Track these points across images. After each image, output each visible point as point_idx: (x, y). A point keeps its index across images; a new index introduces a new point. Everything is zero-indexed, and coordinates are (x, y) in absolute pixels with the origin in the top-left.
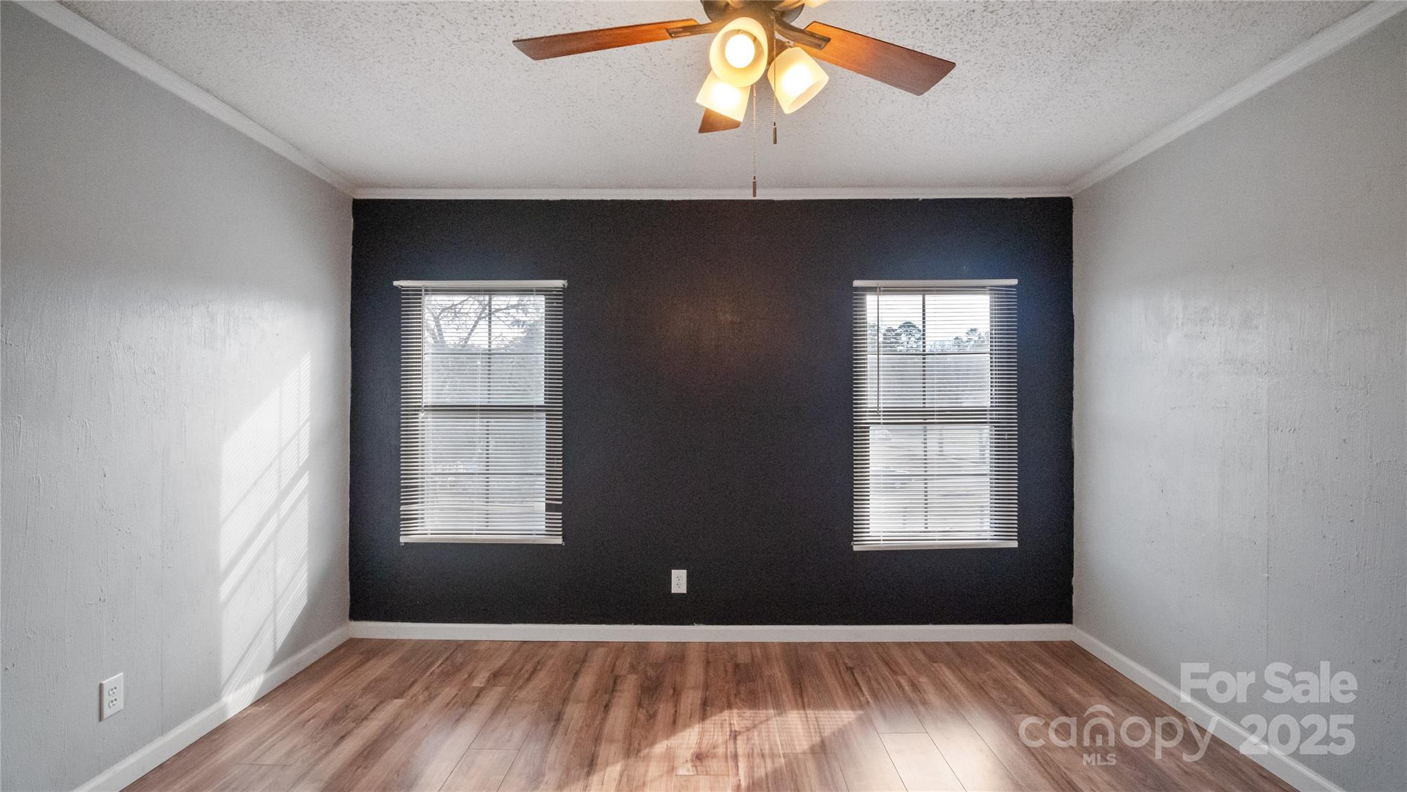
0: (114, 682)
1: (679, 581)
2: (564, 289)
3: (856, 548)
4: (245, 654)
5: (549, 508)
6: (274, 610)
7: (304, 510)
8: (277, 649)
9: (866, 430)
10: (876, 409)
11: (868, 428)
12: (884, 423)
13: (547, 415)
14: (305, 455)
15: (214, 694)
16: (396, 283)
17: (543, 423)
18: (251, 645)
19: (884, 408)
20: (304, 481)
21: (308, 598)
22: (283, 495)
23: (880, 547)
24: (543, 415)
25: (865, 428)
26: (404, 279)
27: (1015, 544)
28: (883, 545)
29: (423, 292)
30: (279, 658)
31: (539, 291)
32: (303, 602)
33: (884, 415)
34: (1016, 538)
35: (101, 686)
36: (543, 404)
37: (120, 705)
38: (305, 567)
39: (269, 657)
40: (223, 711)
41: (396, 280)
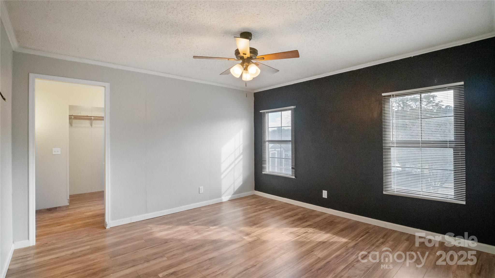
0: (202, 188)
1: (325, 194)
2: (295, 108)
3: (384, 193)
4: (227, 190)
5: (292, 168)
6: (234, 183)
7: (241, 163)
8: (235, 191)
9: (389, 149)
10: (392, 141)
11: (390, 148)
12: (396, 147)
13: (292, 143)
14: (241, 151)
15: (220, 196)
16: (260, 111)
17: (291, 145)
18: (228, 189)
19: (396, 141)
20: (241, 157)
21: (243, 182)
22: (236, 159)
23: (394, 194)
24: (291, 143)
25: (389, 148)
26: (262, 110)
27: (464, 203)
28: (396, 193)
29: (266, 113)
30: (235, 193)
31: (289, 110)
32: (241, 183)
33: (396, 144)
34: (465, 200)
35: (199, 188)
36: (291, 140)
37: (202, 192)
38: (242, 176)
39: (233, 193)
40: (222, 200)
41: (261, 111)
